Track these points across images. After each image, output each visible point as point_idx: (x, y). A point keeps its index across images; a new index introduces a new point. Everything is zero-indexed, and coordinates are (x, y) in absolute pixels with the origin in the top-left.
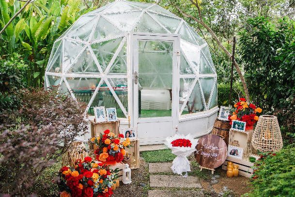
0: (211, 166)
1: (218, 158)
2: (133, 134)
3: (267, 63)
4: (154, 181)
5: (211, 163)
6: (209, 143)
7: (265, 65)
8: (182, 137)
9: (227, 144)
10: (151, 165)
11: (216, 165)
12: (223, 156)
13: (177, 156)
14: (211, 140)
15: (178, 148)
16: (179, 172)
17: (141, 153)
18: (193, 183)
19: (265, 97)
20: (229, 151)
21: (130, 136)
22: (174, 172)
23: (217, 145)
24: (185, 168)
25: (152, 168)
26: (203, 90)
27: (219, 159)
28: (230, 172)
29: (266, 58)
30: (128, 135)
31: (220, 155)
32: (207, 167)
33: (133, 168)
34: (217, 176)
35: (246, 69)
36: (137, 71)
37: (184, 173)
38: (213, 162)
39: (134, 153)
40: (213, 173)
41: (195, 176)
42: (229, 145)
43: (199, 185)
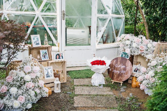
0: (121, 80)
1: (125, 74)
2: (62, 57)
3: (162, 7)
4: (78, 91)
5: (120, 78)
6: (119, 63)
7: (161, 9)
8: (99, 59)
9: (132, 64)
10: (75, 80)
11: (124, 79)
12: (130, 72)
13: (95, 73)
14: (121, 61)
15: (96, 66)
16: (97, 84)
17: (67, 72)
18: (107, 91)
19: (160, 34)
20: (134, 69)
21: (59, 58)
22: (93, 85)
23: (124, 64)
24: (101, 81)
25: (76, 82)
26: (114, 27)
27: (127, 74)
28: (134, 84)
29: (162, 4)
30: (58, 57)
31: (127, 72)
32: (117, 80)
33: (62, 82)
34: (125, 87)
35: (146, 13)
36: (65, 10)
37: (100, 85)
38: (122, 77)
39: (62, 71)
40: (121, 85)
41: (108, 87)
42: (134, 65)
43: (111, 93)
